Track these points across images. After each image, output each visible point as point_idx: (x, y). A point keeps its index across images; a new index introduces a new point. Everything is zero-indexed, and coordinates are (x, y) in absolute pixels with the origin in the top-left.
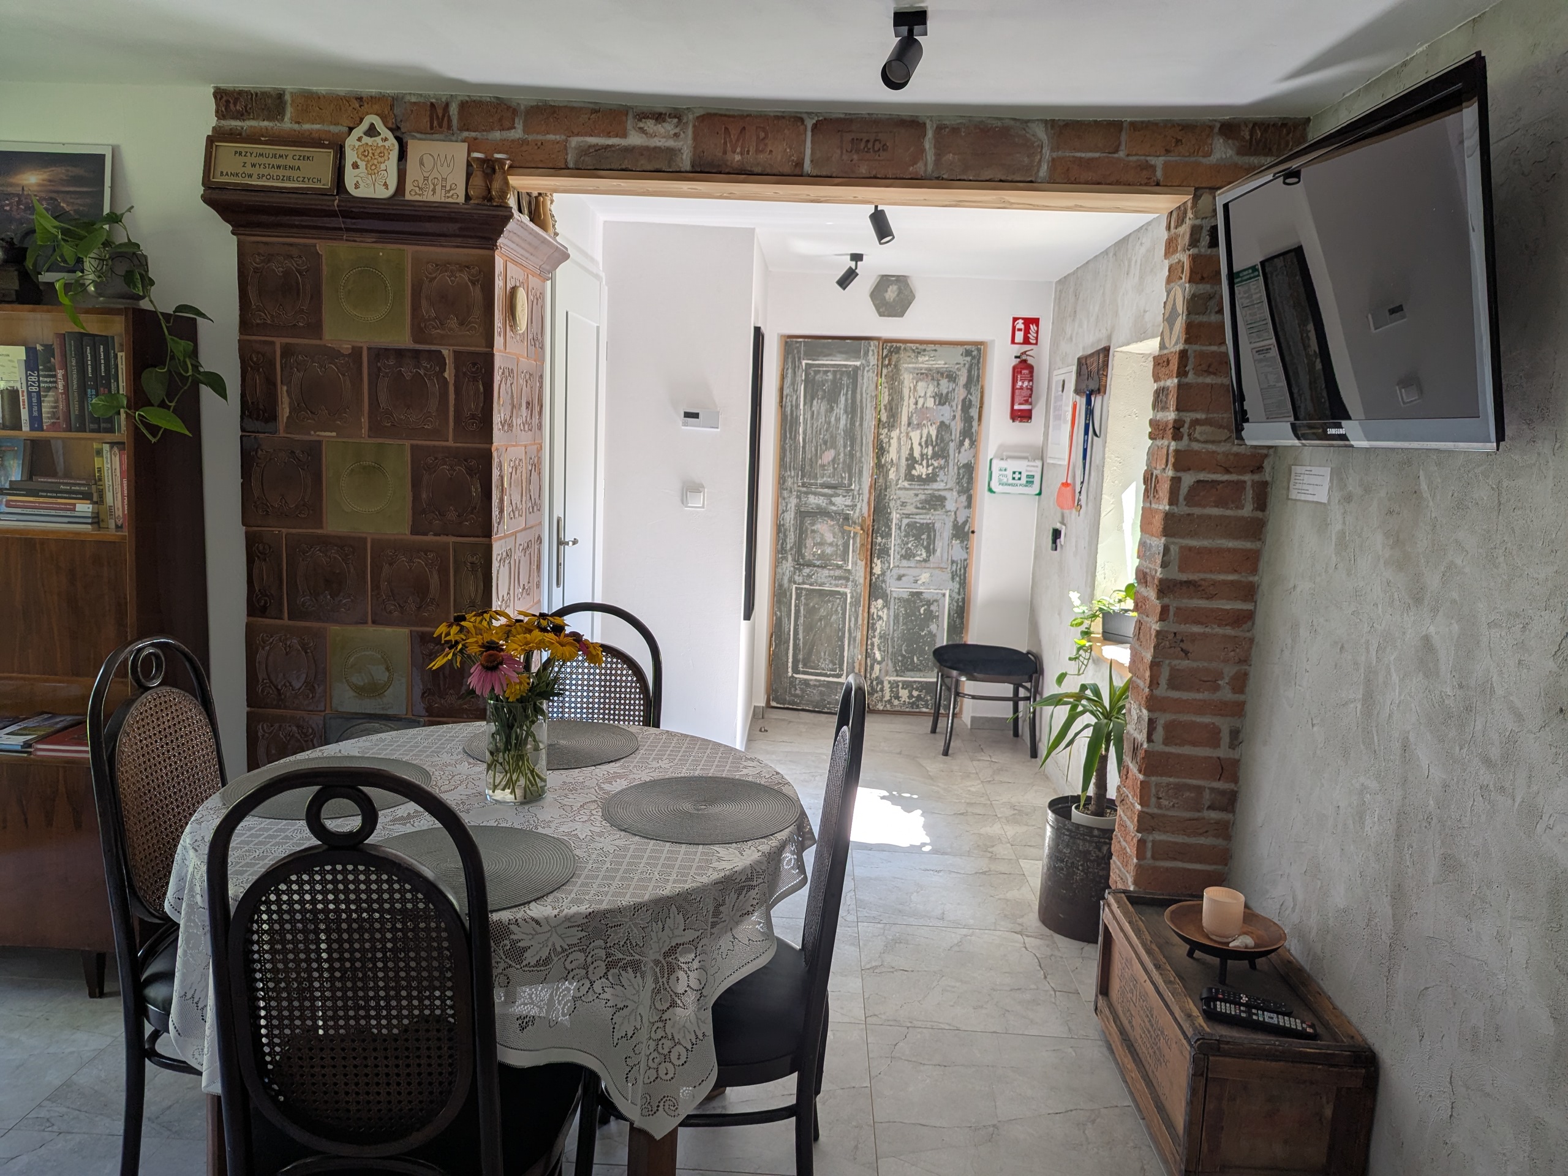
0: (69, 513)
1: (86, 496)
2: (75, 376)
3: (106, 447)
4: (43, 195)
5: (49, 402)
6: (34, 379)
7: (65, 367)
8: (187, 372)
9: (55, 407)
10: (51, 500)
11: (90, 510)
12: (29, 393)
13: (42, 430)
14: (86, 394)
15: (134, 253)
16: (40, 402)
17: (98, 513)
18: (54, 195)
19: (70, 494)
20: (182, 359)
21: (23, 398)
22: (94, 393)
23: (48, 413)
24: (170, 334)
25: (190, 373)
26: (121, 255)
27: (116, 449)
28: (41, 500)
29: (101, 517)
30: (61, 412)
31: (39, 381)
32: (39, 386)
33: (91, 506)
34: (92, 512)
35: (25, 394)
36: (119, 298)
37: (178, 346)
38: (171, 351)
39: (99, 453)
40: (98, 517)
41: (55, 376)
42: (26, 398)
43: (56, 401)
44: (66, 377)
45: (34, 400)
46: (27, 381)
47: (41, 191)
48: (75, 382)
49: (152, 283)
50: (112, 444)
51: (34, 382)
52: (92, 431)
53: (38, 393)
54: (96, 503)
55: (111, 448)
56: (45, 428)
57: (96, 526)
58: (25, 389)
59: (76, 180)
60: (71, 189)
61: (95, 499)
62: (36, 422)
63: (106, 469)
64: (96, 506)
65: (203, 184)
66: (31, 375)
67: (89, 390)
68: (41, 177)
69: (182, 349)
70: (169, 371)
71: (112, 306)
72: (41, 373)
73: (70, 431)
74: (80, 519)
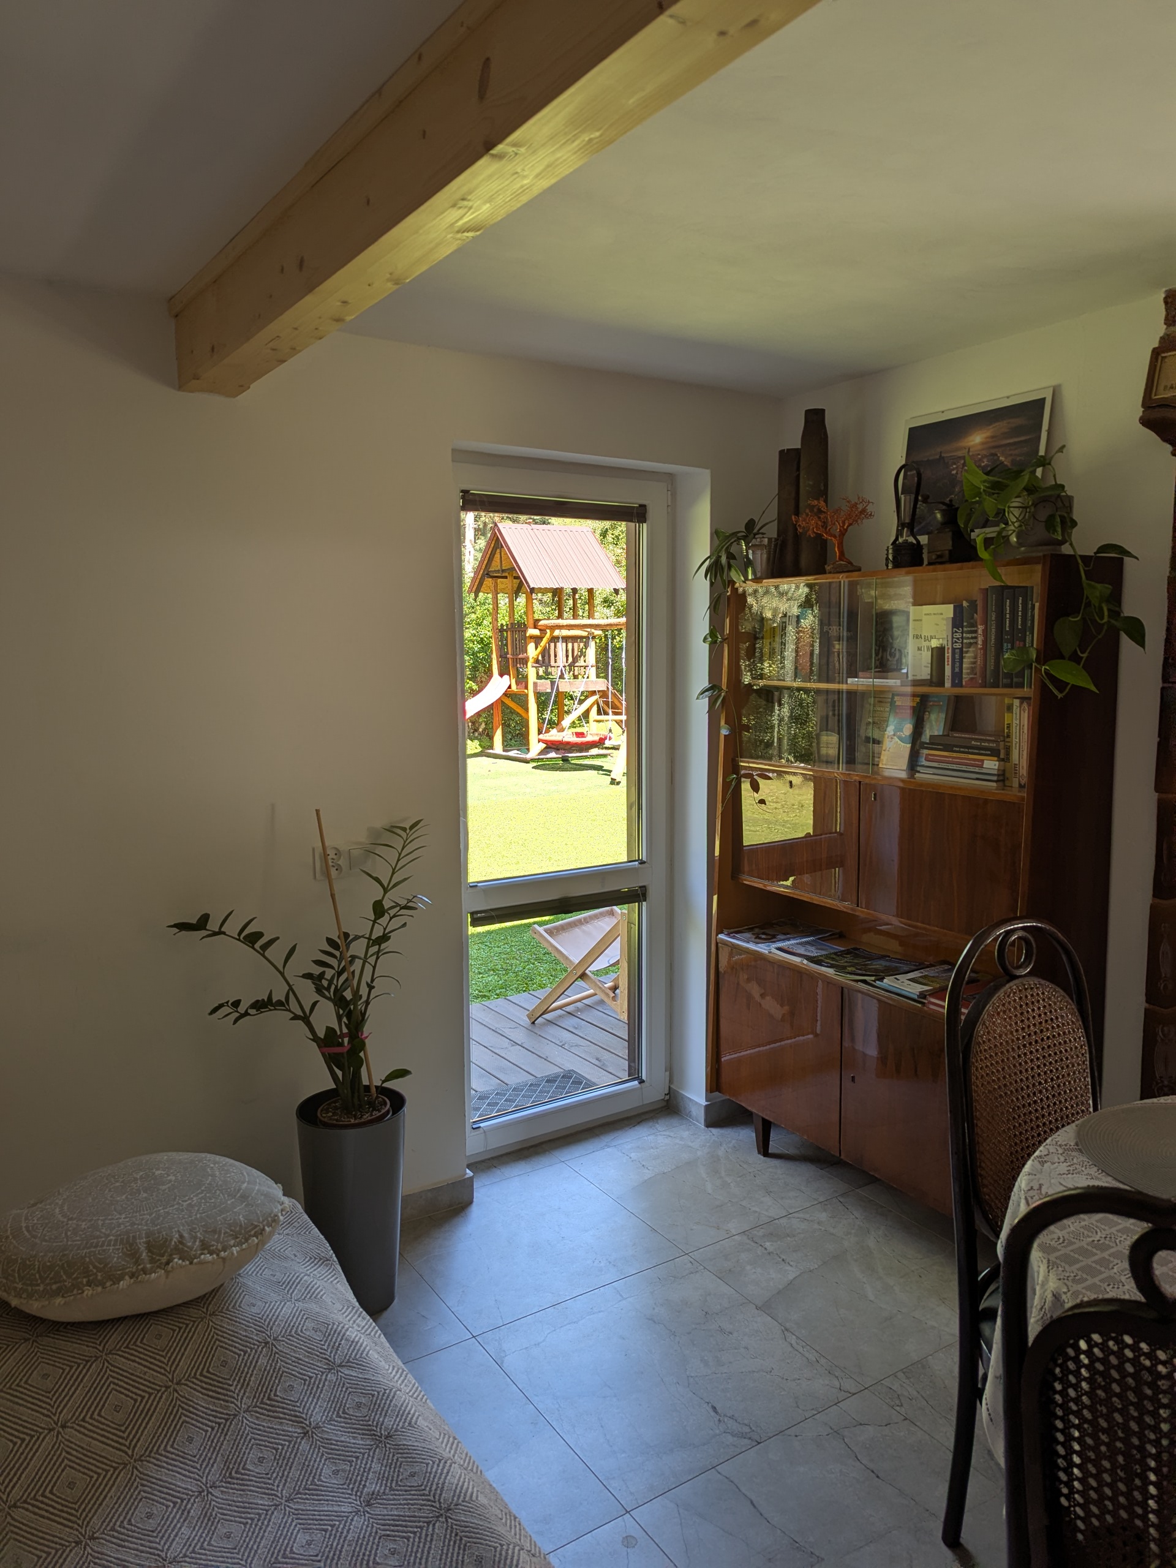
0: (977, 770)
1: (994, 753)
2: (993, 630)
3: (1017, 702)
4: (985, 452)
5: (969, 657)
6: (958, 635)
7: (985, 622)
8: (1102, 618)
9: (975, 663)
10: (963, 755)
11: (996, 767)
12: (954, 650)
13: (961, 686)
14: (1002, 647)
15: (1059, 496)
16: (962, 658)
17: (1004, 771)
18: (993, 451)
19: (981, 750)
20: (1097, 605)
21: (948, 655)
22: (1009, 647)
23: (968, 669)
24: (1087, 578)
25: (1106, 619)
26: (1045, 500)
27: (1025, 705)
28: (955, 755)
29: (1007, 775)
30: (978, 667)
31: (962, 638)
32: (962, 643)
33: (997, 763)
34: (998, 770)
35: (950, 651)
36: (1041, 545)
37: (1095, 591)
38: (1087, 598)
39: (1010, 708)
40: (1004, 775)
41: (976, 632)
42: (950, 655)
43: (975, 657)
44: (985, 631)
45: (957, 656)
46: (953, 638)
47: (983, 450)
48: (993, 637)
49: (1074, 524)
50: (1023, 699)
51: (958, 639)
52: (1006, 686)
53: (961, 649)
54: (1003, 760)
55: (1021, 703)
56: (964, 683)
57: (1001, 784)
58: (950, 646)
59: (1017, 431)
60: (1011, 441)
61: (1002, 756)
62: (957, 677)
63: (1014, 725)
64: (1002, 763)
65: (1143, 405)
66: (956, 632)
67: (1005, 645)
68: (984, 435)
69: (1098, 594)
70: (1083, 619)
71: (1034, 554)
72: (965, 629)
73: (985, 687)
74: (984, 777)
